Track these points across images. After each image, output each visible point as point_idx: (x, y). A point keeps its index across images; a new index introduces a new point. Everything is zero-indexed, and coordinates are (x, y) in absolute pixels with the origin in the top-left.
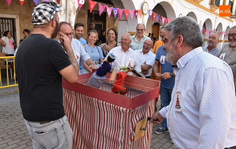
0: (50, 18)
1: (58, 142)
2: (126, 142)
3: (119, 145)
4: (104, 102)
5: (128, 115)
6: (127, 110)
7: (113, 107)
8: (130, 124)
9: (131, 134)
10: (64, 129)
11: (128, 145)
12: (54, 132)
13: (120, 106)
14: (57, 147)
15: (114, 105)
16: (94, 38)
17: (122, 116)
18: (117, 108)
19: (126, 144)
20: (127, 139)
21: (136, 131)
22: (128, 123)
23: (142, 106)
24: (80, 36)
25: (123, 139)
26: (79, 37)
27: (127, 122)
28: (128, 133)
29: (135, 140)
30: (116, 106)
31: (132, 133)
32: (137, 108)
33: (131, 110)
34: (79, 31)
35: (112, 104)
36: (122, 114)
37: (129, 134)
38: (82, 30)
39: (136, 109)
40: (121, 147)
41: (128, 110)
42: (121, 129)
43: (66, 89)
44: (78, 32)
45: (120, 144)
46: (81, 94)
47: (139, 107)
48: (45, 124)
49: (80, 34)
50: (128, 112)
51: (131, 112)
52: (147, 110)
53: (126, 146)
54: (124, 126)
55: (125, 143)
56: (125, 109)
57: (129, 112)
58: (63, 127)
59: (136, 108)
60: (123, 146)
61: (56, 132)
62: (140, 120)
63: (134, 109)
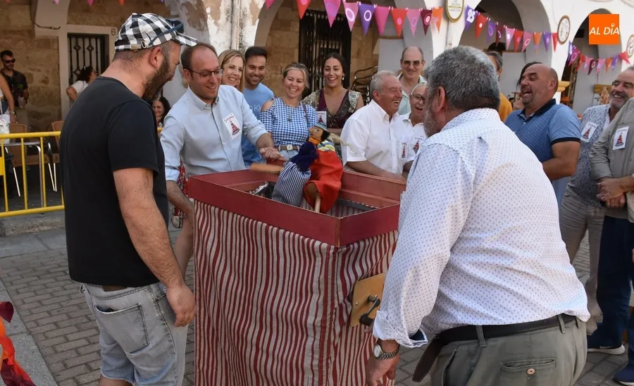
1: (146, 337)
2: (328, 327)
3: (307, 336)
4: (282, 231)
5: (331, 260)
6: (329, 249)
7: (301, 242)
8: (339, 282)
9: (340, 306)
10: (161, 308)
11: (332, 333)
12: (136, 313)
13: (316, 240)
15: (301, 237)
16: (295, 81)
17: (318, 263)
18: (308, 242)
19: (327, 330)
20: (331, 318)
21: (355, 302)
22: (333, 279)
23: (371, 242)
24: (255, 81)
25: (319, 319)
26: (253, 83)
27: (330, 277)
28: (333, 304)
29: (351, 325)
30: (306, 240)
31: (343, 304)
32: (356, 245)
33: (339, 247)
34: (253, 67)
35: (297, 235)
36: (319, 259)
37: (336, 306)
39: (352, 246)
40: (313, 339)
41: (332, 247)
42: (314, 295)
43: (199, 203)
44: (250, 71)
45: (311, 332)
46: (231, 214)
47: (362, 244)
48: (115, 292)
49: (256, 76)
50: (332, 251)
51: (341, 255)
52: (386, 254)
53: (327, 334)
54: (322, 286)
55: (325, 327)
56: (325, 246)
57: (334, 254)
58: (160, 303)
59: (353, 244)
60: (318, 337)
61: (142, 314)
63: (348, 246)
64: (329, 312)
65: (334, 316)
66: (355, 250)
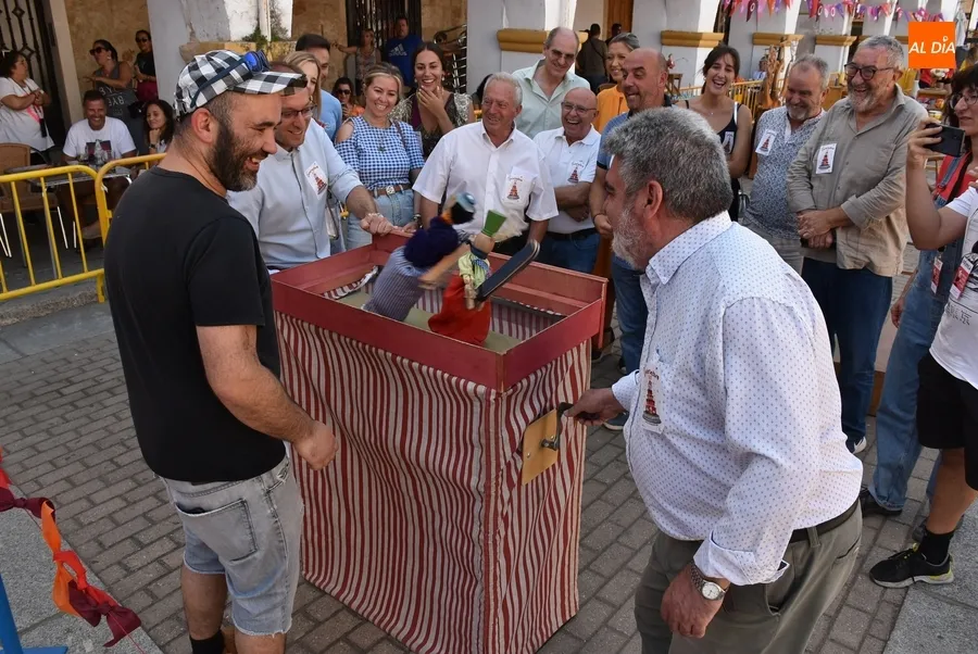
1: (253, 541)
2: (493, 494)
4: (415, 365)
5: (493, 408)
6: (488, 394)
7: (446, 381)
8: (505, 434)
9: (508, 465)
10: (274, 501)
11: (499, 501)
12: (239, 512)
13: (468, 379)
14: (250, 558)
15: (446, 375)
16: (385, 94)
17: (477, 409)
18: (458, 383)
19: (492, 498)
20: (497, 484)
21: (526, 453)
22: (496, 433)
23: (544, 371)
25: (482, 484)
27: (492, 430)
28: (498, 465)
29: (524, 484)
30: (454, 379)
31: (512, 462)
32: (525, 382)
33: (503, 390)
35: (439, 373)
36: (477, 404)
37: (503, 466)
39: (519, 385)
41: (493, 391)
42: (475, 451)
45: (477, 496)
47: (532, 377)
48: (209, 486)
50: (492, 397)
51: (505, 399)
52: (563, 379)
53: (492, 505)
54: (483, 441)
56: (482, 389)
57: (496, 400)
58: (271, 494)
59: (521, 382)
61: (246, 511)
62: (537, 417)
63: (514, 386)
64: (493, 476)
65: (500, 480)
66: (524, 390)
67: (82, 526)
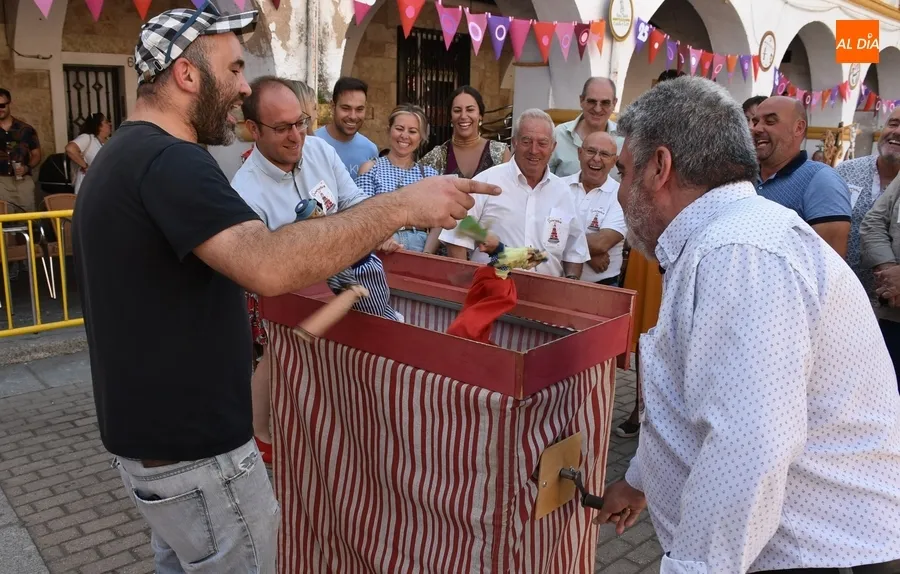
0: (168, 56)
1: (212, 540)
2: (504, 524)
3: (473, 537)
4: (420, 373)
5: (508, 420)
6: (504, 402)
7: (453, 390)
8: (522, 454)
9: (522, 491)
10: (235, 495)
11: (511, 533)
12: (194, 505)
13: (481, 387)
14: (209, 561)
15: (455, 382)
16: (406, 130)
17: (484, 425)
18: (468, 391)
19: (504, 529)
20: (509, 512)
21: (542, 482)
22: (512, 451)
23: (566, 384)
24: (351, 129)
25: (490, 512)
26: (349, 132)
27: (507, 446)
28: (512, 489)
29: (538, 517)
30: (464, 387)
31: (526, 488)
32: (545, 392)
33: (521, 398)
34: (347, 108)
35: (447, 379)
36: (485, 418)
37: (517, 492)
38: (359, 104)
39: (539, 395)
40: (482, 543)
41: (511, 399)
42: (479, 475)
43: (277, 326)
44: (343, 114)
45: (478, 533)
46: (331, 345)
47: (554, 390)
48: (161, 469)
49: (352, 120)
50: (509, 406)
51: (523, 410)
52: (585, 401)
53: (503, 537)
54: (493, 461)
55: (500, 526)
56: (497, 397)
57: (513, 409)
59: (541, 391)
60: (489, 540)
61: (203, 504)
62: (556, 440)
63: (534, 395)
64: (505, 502)
65: (512, 508)
66: (545, 402)
67: (65, 554)
